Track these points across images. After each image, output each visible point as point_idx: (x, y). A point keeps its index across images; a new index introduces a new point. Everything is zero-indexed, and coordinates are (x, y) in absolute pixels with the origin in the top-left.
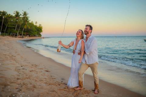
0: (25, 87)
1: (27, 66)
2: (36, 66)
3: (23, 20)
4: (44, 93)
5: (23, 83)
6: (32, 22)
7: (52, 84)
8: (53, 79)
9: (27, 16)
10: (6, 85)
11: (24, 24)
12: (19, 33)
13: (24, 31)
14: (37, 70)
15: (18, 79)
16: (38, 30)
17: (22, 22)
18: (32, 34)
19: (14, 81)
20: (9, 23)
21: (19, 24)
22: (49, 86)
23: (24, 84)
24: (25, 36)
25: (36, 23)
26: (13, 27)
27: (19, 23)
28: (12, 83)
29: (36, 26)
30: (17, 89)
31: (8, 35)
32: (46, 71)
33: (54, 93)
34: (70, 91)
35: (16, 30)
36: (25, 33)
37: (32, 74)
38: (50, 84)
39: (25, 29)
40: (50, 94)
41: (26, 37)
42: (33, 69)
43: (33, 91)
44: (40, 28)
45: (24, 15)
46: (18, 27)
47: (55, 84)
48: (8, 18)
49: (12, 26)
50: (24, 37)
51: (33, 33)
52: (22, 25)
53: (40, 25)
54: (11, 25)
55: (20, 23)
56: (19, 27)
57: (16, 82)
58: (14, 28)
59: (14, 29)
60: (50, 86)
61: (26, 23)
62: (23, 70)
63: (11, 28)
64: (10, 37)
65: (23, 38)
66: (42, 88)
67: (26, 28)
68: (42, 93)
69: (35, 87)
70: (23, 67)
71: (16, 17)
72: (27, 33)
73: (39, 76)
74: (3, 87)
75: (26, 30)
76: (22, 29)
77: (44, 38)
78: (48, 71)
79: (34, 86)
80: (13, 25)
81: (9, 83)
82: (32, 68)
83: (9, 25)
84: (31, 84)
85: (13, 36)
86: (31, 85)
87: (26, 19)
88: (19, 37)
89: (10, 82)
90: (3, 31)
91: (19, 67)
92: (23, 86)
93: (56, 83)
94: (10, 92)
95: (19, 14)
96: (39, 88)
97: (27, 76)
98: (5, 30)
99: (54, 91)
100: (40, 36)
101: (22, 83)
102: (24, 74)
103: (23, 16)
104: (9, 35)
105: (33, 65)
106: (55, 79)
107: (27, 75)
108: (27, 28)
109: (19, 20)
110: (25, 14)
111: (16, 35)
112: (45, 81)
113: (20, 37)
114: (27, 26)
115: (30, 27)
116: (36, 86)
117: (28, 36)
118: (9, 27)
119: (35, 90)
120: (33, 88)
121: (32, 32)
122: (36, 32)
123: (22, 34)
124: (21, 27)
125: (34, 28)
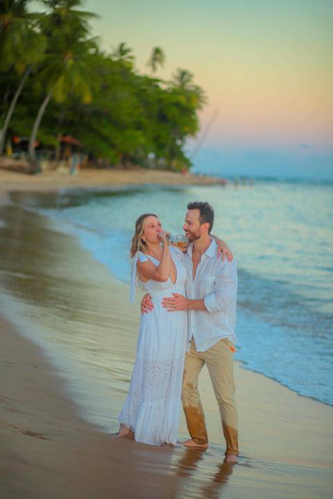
3: (47, 33)
6: (122, 51)
11: (50, 70)
12: (10, 134)
13: (48, 123)
16: (162, 118)
17: (36, 56)
18: (113, 146)
21: (12, 69)
24: (52, 158)
27: (10, 60)
29: (152, 82)
36: (60, 138)
39: (53, 106)
41: (62, 170)
50: (44, 165)
51: (118, 141)
52: (40, 70)
55: (18, 56)
56: (14, 88)
61: (70, 62)
65: (33, 171)
67: (60, 98)
72: (69, 139)
75: (61, 116)
76: (30, 103)
87: (67, 29)
88: (9, 161)
100: (175, 163)
103: (46, 10)
108: (74, 102)
109: (17, 39)
113: (11, 169)
114: (69, 82)
115: (94, 96)
117: (75, 160)
121: (107, 131)
122: (139, 133)
123: (33, 145)
124: (28, 89)
125: (125, 104)
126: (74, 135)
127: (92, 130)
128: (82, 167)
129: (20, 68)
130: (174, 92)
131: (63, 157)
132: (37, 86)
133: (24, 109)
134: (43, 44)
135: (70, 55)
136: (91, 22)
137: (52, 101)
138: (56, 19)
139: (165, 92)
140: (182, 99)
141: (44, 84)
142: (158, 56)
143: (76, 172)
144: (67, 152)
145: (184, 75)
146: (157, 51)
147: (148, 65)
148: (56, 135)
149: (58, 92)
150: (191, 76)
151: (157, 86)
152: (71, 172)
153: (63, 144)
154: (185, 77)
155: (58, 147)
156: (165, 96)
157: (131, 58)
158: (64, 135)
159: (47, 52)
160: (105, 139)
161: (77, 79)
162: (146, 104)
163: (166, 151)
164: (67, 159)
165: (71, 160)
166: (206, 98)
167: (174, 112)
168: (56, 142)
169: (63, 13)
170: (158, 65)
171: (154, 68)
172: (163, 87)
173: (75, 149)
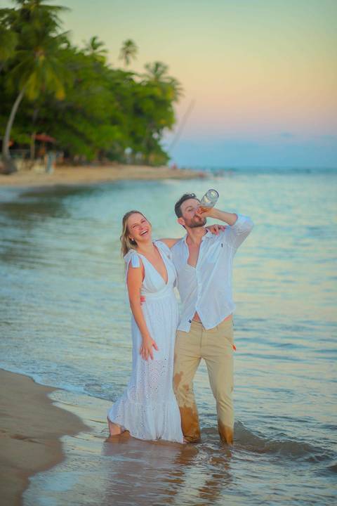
3: (17, 30)
6: (94, 45)
11: (21, 67)
13: (22, 120)
16: (138, 111)
17: (9, 53)
18: (89, 142)
24: (27, 157)
25: (128, 49)
29: (126, 76)
36: (34, 136)
39: (26, 104)
41: (38, 168)
44: (152, 97)
50: (19, 164)
51: (94, 137)
52: (11, 67)
53: (158, 65)
61: (42, 58)
65: (6, 173)
67: (33, 95)
72: (43, 136)
75: (34, 113)
87: (37, 25)
100: (152, 158)
103: (14, 5)
108: (47, 99)
114: (43, 80)
115: (67, 92)
117: (51, 158)
121: (81, 128)
122: (115, 128)
123: (7, 144)
125: (100, 98)
126: (48, 133)
127: (66, 127)
128: (58, 165)
130: (149, 85)
131: (38, 156)
134: (14, 40)
135: (41, 51)
137: (25, 99)
138: (26, 15)
139: (139, 85)
140: (157, 92)
141: (16, 81)
142: (130, 48)
143: (52, 170)
144: (43, 150)
145: (158, 68)
146: (129, 43)
147: (120, 58)
148: (30, 134)
149: (30, 90)
150: (166, 68)
151: (131, 80)
152: (47, 170)
153: (38, 142)
154: (160, 69)
155: (33, 146)
156: (140, 89)
157: (104, 51)
158: (39, 133)
159: (18, 48)
160: (81, 135)
161: (49, 76)
162: (121, 98)
163: (143, 145)
164: (42, 158)
165: (46, 158)
166: (181, 89)
167: (148, 105)
168: (31, 140)
169: (32, 8)
170: (130, 57)
171: (128, 62)
172: (137, 80)
173: (50, 147)
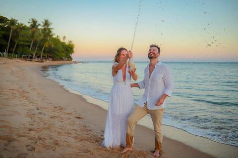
0: (42, 144)
1: (47, 108)
2: (61, 109)
4: (71, 154)
5: (38, 137)
6: (58, 37)
7: (86, 140)
8: (87, 130)
9: (49, 27)
10: (10, 140)
11: (44, 40)
12: (36, 54)
13: (44, 52)
14: (63, 116)
15: (30, 130)
16: (67, 50)
17: (42, 37)
19: (23, 133)
20: (21, 38)
21: (36, 40)
22: (80, 143)
23: (40, 139)
24: (46, 59)
26: (28, 44)
28: (21, 136)
29: (64, 43)
30: (28, 146)
31: (18, 58)
32: (77, 117)
33: (88, 154)
34: (114, 152)
35: (32, 49)
37: (54, 123)
38: (81, 140)
40: (81, 156)
41: (48, 61)
42: (56, 114)
43: (54, 150)
44: (70, 47)
45: (44, 26)
46: (35, 45)
47: (91, 140)
48: (19, 30)
49: (25, 43)
50: (44, 60)
51: (59, 55)
54: (24, 41)
55: (37, 37)
56: (37, 44)
57: (27, 134)
58: (29, 46)
59: (27, 48)
60: (82, 143)
61: (48, 38)
62: (40, 116)
63: (23, 46)
64: (22, 61)
65: (42, 62)
66: (69, 146)
67: (47, 46)
68: (69, 154)
69: (57, 144)
70: (39, 111)
71: (31, 29)
72: (49, 55)
73: (65, 125)
74: (6, 142)
75: (47, 50)
76: (40, 47)
77: (75, 63)
78: (80, 118)
79: (57, 142)
80: (27, 42)
81: (15, 137)
82: (54, 112)
83: (20, 41)
84: (51, 138)
85: (26, 58)
86: (51, 141)
87: (47, 32)
88: (36, 60)
89: (17, 135)
90: (11, 50)
91: (32, 110)
92: (38, 143)
93: (91, 137)
94: (17, 151)
95: (37, 24)
96: (63, 145)
97: (46, 126)
98: (14, 50)
99: (87, 151)
100: (70, 59)
101: (36, 137)
102: (41, 122)
103: (42, 28)
104: (21, 57)
105: (55, 107)
106: (90, 130)
107: (46, 124)
108: (50, 46)
109: (37, 34)
110: (46, 23)
111: (31, 58)
112: (75, 134)
113: (37, 62)
114: (49, 43)
115: (54, 46)
116: (59, 142)
118: (20, 43)
119: (57, 149)
120: (54, 145)
121: (57, 53)
122: (63, 53)
123: (41, 56)
124: (40, 45)
125: (60, 47)
126: (50, 54)
127: (53, 53)
128: (52, 60)
129: (38, 40)
130: (69, 45)
131: (48, 59)
132: (42, 44)
133: (39, 49)
134: (43, 34)
136: (53, 30)
137: (45, 47)
138: (45, 30)
140: (70, 46)
145: (70, 42)
146: (64, 37)
149: (46, 45)
150: (72, 42)
152: (50, 62)
155: (47, 57)
156: (67, 46)
157: (60, 38)
159: (44, 36)
160: (56, 55)
162: (64, 47)
163: (68, 57)
167: (69, 49)
168: (46, 55)
169: (46, 28)
171: (64, 40)
172: (66, 44)
173: (50, 57)
